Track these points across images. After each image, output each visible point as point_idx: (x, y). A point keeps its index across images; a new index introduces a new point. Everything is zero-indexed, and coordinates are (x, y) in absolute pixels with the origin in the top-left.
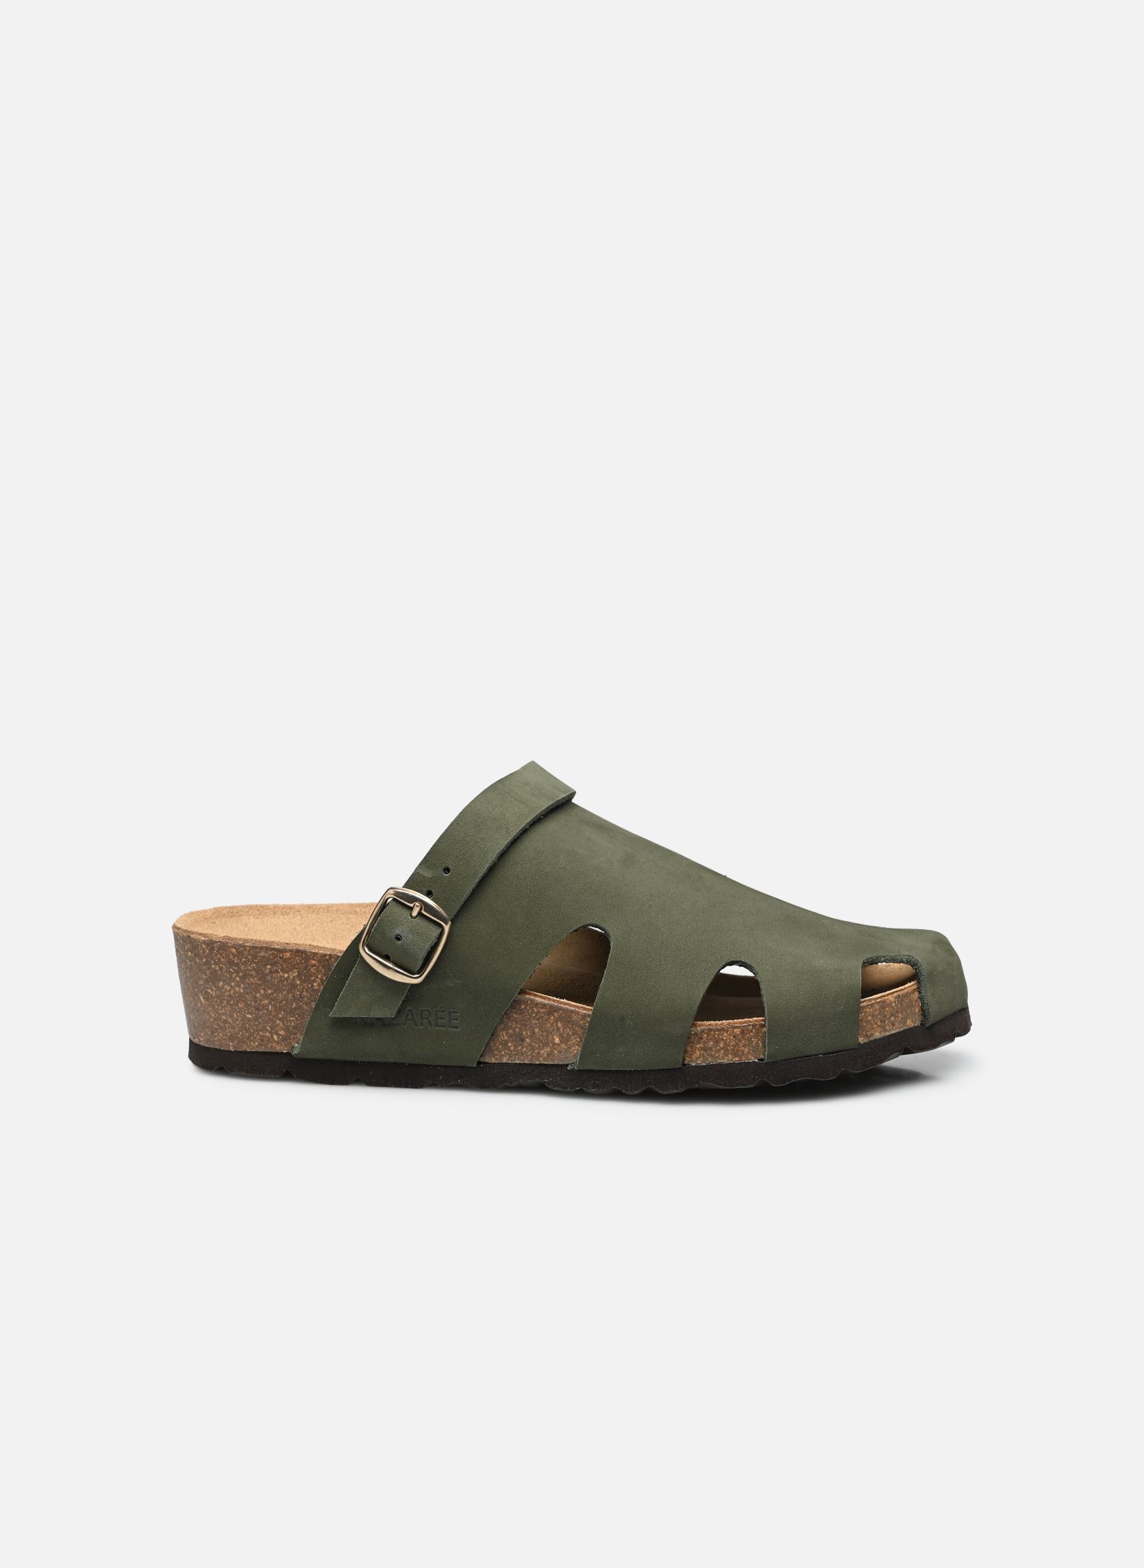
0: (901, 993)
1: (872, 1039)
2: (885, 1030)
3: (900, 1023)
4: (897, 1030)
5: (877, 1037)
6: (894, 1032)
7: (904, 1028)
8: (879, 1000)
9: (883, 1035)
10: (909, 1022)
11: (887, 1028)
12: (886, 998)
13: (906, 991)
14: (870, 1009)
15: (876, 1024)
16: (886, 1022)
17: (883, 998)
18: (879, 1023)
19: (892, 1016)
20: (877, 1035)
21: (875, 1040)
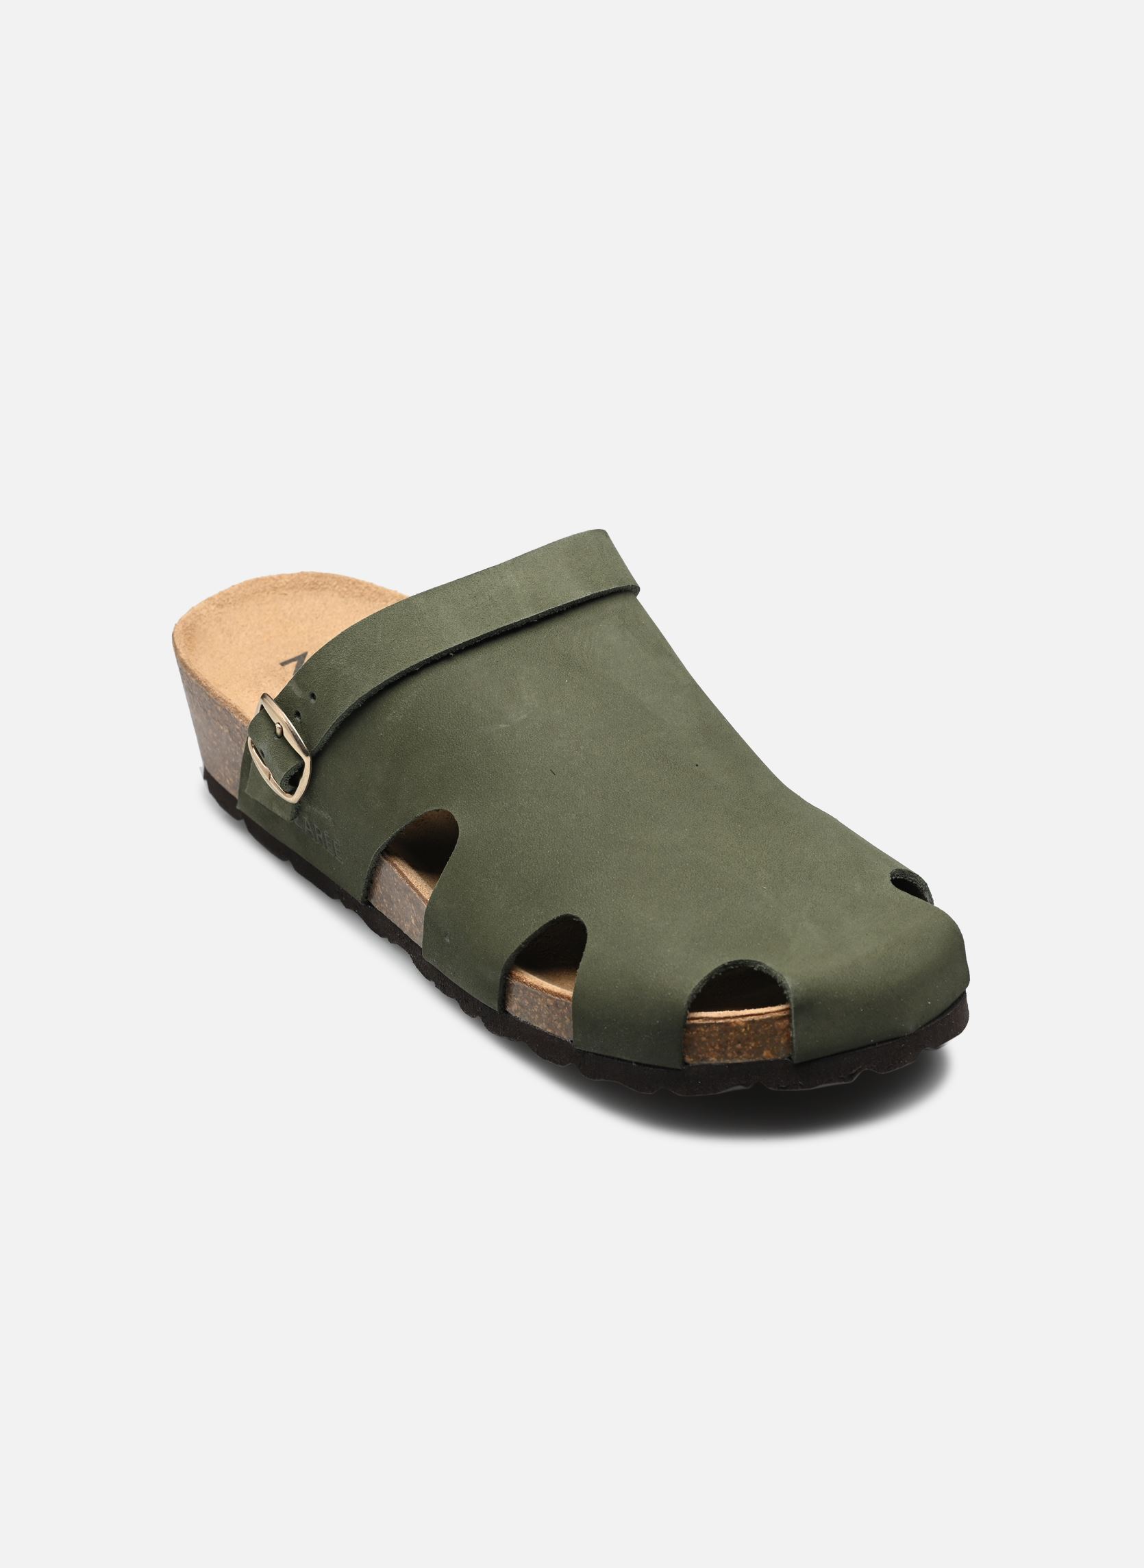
0: (756, 1018)
1: (705, 1062)
2: (726, 1057)
3: (750, 1052)
4: (745, 1060)
5: (713, 1063)
6: (739, 1061)
7: (757, 1059)
8: (721, 1021)
9: (722, 1061)
10: (765, 1054)
11: (729, 1055)
12: (733, 1020)
13: (768, 1016)
14: (705, 1029)
15: (713, 1047)
16: (729, 1048)
17: (728, 1020)
18: (717, 1047)
19: (739, 1042)
20: (713, 1060)
21: (710, 1066)
